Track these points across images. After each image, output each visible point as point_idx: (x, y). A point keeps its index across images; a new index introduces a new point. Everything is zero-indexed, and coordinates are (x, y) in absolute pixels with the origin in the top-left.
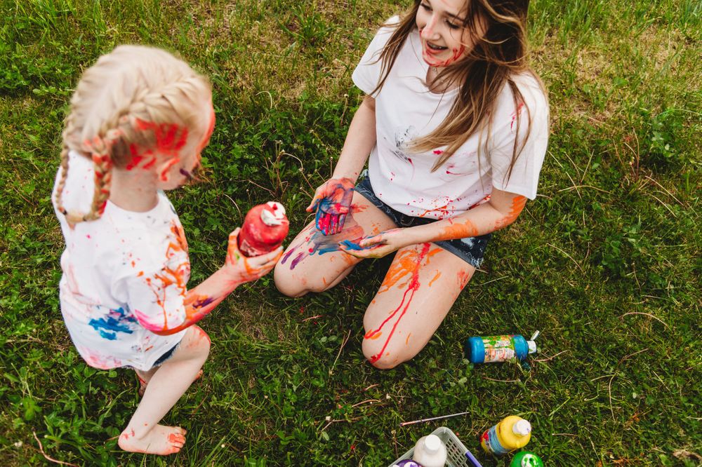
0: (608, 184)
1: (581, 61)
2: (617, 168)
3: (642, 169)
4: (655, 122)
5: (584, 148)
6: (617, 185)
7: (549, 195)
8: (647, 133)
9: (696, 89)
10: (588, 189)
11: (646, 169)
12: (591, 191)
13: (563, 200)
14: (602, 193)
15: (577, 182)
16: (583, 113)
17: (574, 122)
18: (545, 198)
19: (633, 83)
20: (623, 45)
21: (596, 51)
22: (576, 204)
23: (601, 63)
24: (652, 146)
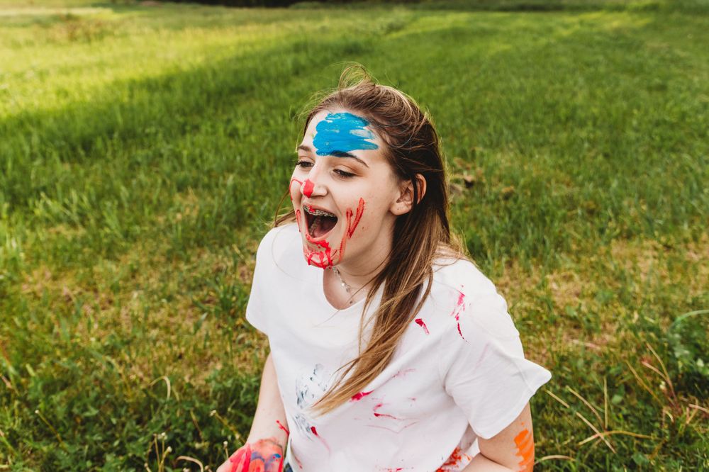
0: (645, 425)
1: (554, 286)
2: (647, 399)
3: (682, 398)
4: (670, 335)
5: (593, 382)
6: (657, 425)
7: (568, 454)
8: (666, 351)
9: (700, 293)
10: (620, 436)
11: (686, 396)
12: (626, 439)
13: (591, 459)
14: (642, 440)
15: (601, 429)
16: (576, 342)
17: (570, 354)
18: (564, 460)
19: (623, 298)
20: (597, 263)
21: (568, 273)
22: (611, 461)
23: (578, 283)
24: (680, 365)
